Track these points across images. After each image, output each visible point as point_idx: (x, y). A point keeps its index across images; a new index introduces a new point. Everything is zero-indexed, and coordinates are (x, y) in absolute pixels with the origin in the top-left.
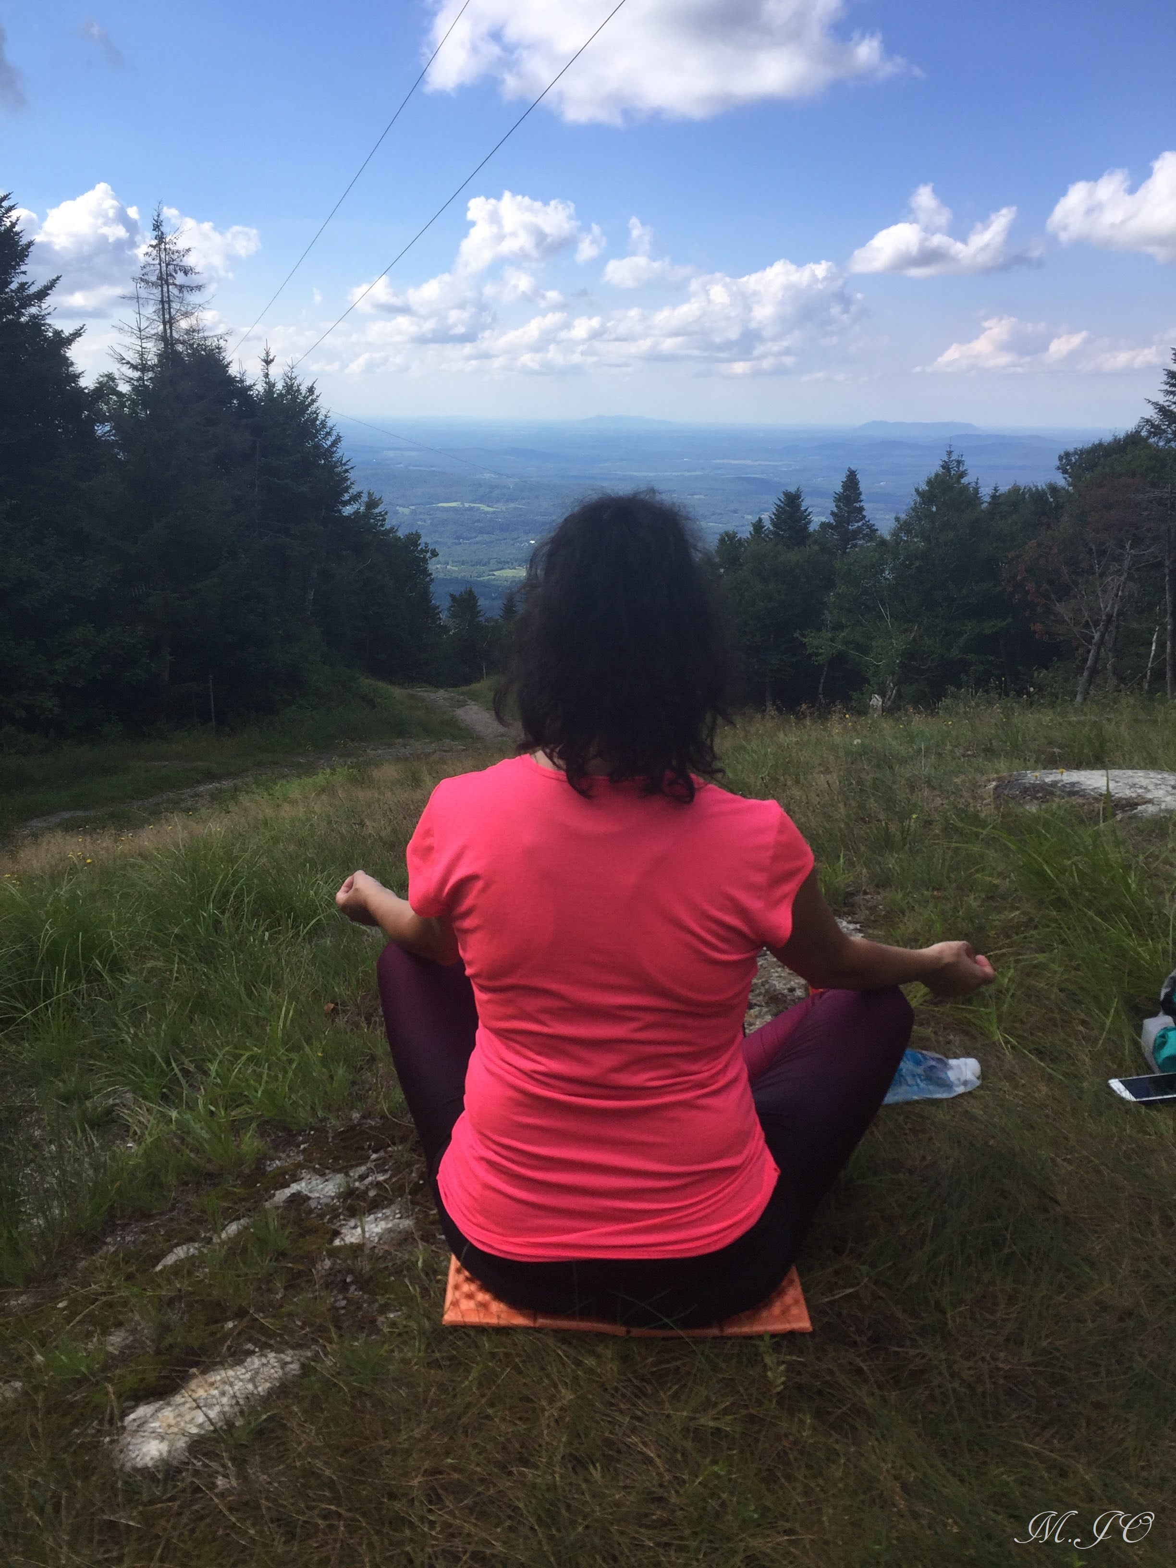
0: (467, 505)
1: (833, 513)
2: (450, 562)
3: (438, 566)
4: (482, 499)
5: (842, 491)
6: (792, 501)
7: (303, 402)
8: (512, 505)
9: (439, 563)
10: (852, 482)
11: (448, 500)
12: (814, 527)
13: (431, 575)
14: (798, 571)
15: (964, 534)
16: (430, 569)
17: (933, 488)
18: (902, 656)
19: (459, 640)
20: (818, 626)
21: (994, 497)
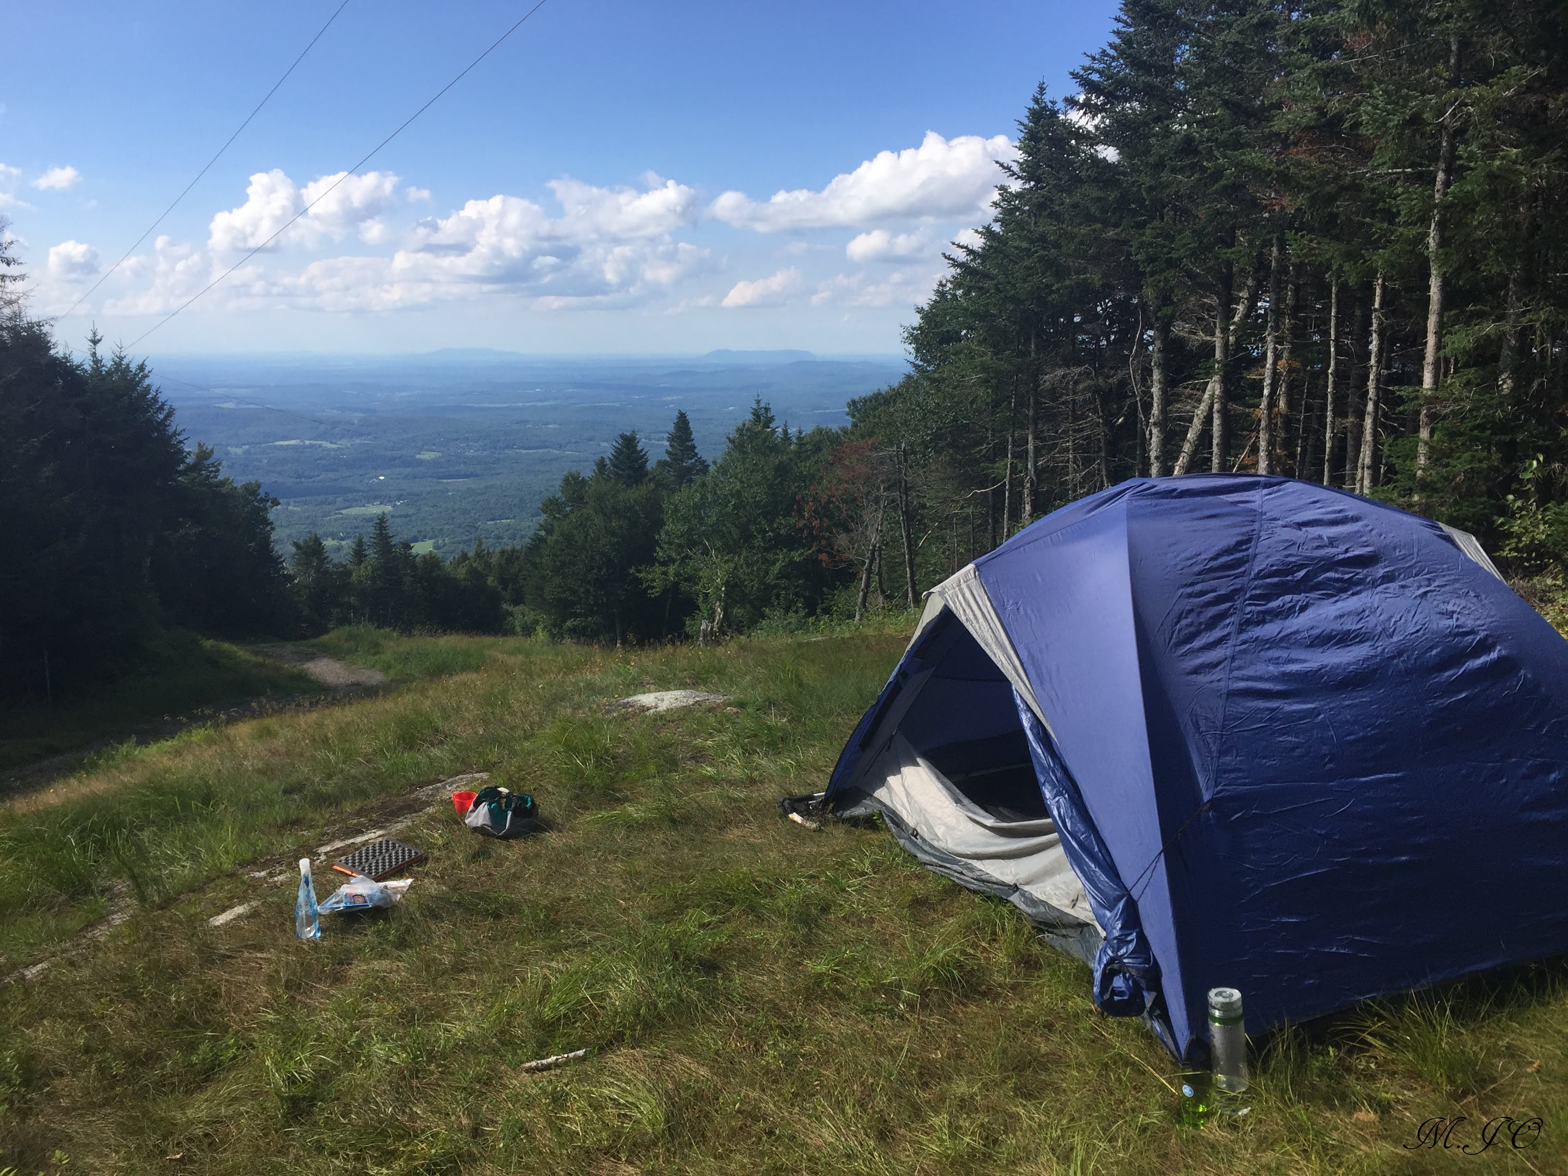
0: (307, 442)
1: (668, 452)
4: (322, 436)
5: (674, 431)
6: (629, 442)
7: (133, 380)
8: (358, 441)
9: (280, 510)
10: (682, 423)
11: (285, 438)
12: (649, 466)
13: (272, 523)
14: (637, 508)
15: (770, 475)
16: (271, 516)
17: (741, 435)
18: (727, 584)
19: (306, 587)
20: (651, 561)
21: (799, 438)
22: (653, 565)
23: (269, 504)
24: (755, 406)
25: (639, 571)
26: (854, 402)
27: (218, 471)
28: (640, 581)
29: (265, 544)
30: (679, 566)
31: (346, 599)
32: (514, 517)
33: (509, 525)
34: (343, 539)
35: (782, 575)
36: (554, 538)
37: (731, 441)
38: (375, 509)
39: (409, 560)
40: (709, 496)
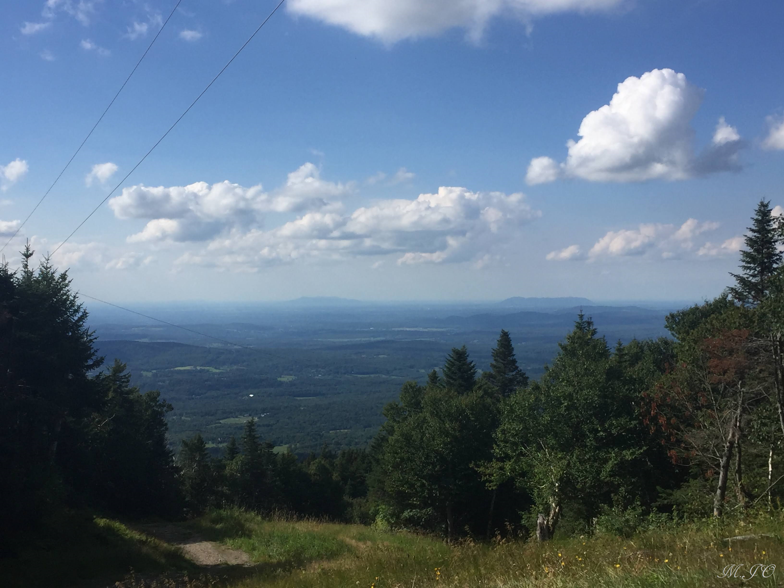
0: (198, 368)
1: (493, 366)
2: (184, 414)
3: (174, 417)
4: (209, 364)
5: (498, 348)
6: (460, 356)
7: (56, 286)
8: (235, 367)
9: (175, 415)
10: (505, 341)
11: (182, 365)
12: (477, 377)
13: (166, 424)
14: (468, 412)
15: (602, 378)
16: (166, 419)
17: (573, 343)
18: (560, 480)
19: (189, 478)
20: (489, 458)
21: (619, 350)
22: (490, 461)
23: (165, 408)
24: (578, 320)
25: (478, 466)
26: (672, 316)
27: (128, 381)
28: (479, 475)
29: (161, 441)
30: (515, 462)
31: (220, 489)
32: (350, 428)
33: (346, 433)
34: (220, 442)
35: (613, 474)
36: (395, 437)
37: (564, 348)
38: (244, 420)
39: (272, 457)
40: (543, 399)
